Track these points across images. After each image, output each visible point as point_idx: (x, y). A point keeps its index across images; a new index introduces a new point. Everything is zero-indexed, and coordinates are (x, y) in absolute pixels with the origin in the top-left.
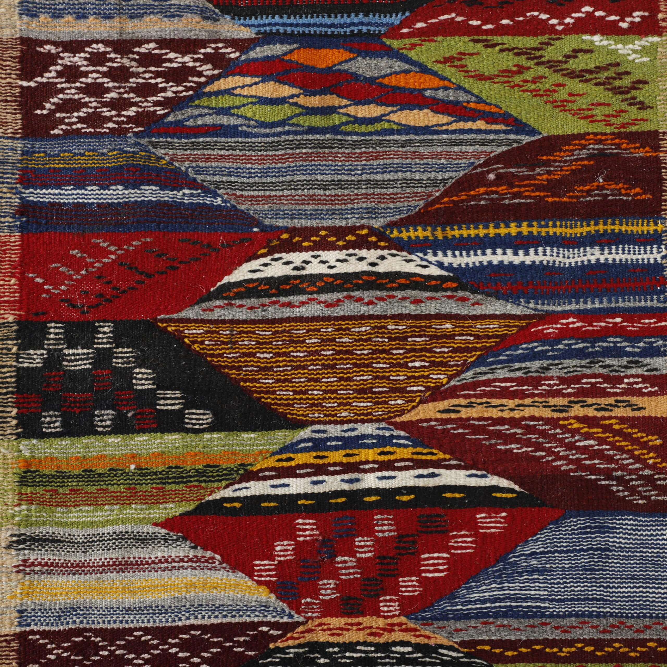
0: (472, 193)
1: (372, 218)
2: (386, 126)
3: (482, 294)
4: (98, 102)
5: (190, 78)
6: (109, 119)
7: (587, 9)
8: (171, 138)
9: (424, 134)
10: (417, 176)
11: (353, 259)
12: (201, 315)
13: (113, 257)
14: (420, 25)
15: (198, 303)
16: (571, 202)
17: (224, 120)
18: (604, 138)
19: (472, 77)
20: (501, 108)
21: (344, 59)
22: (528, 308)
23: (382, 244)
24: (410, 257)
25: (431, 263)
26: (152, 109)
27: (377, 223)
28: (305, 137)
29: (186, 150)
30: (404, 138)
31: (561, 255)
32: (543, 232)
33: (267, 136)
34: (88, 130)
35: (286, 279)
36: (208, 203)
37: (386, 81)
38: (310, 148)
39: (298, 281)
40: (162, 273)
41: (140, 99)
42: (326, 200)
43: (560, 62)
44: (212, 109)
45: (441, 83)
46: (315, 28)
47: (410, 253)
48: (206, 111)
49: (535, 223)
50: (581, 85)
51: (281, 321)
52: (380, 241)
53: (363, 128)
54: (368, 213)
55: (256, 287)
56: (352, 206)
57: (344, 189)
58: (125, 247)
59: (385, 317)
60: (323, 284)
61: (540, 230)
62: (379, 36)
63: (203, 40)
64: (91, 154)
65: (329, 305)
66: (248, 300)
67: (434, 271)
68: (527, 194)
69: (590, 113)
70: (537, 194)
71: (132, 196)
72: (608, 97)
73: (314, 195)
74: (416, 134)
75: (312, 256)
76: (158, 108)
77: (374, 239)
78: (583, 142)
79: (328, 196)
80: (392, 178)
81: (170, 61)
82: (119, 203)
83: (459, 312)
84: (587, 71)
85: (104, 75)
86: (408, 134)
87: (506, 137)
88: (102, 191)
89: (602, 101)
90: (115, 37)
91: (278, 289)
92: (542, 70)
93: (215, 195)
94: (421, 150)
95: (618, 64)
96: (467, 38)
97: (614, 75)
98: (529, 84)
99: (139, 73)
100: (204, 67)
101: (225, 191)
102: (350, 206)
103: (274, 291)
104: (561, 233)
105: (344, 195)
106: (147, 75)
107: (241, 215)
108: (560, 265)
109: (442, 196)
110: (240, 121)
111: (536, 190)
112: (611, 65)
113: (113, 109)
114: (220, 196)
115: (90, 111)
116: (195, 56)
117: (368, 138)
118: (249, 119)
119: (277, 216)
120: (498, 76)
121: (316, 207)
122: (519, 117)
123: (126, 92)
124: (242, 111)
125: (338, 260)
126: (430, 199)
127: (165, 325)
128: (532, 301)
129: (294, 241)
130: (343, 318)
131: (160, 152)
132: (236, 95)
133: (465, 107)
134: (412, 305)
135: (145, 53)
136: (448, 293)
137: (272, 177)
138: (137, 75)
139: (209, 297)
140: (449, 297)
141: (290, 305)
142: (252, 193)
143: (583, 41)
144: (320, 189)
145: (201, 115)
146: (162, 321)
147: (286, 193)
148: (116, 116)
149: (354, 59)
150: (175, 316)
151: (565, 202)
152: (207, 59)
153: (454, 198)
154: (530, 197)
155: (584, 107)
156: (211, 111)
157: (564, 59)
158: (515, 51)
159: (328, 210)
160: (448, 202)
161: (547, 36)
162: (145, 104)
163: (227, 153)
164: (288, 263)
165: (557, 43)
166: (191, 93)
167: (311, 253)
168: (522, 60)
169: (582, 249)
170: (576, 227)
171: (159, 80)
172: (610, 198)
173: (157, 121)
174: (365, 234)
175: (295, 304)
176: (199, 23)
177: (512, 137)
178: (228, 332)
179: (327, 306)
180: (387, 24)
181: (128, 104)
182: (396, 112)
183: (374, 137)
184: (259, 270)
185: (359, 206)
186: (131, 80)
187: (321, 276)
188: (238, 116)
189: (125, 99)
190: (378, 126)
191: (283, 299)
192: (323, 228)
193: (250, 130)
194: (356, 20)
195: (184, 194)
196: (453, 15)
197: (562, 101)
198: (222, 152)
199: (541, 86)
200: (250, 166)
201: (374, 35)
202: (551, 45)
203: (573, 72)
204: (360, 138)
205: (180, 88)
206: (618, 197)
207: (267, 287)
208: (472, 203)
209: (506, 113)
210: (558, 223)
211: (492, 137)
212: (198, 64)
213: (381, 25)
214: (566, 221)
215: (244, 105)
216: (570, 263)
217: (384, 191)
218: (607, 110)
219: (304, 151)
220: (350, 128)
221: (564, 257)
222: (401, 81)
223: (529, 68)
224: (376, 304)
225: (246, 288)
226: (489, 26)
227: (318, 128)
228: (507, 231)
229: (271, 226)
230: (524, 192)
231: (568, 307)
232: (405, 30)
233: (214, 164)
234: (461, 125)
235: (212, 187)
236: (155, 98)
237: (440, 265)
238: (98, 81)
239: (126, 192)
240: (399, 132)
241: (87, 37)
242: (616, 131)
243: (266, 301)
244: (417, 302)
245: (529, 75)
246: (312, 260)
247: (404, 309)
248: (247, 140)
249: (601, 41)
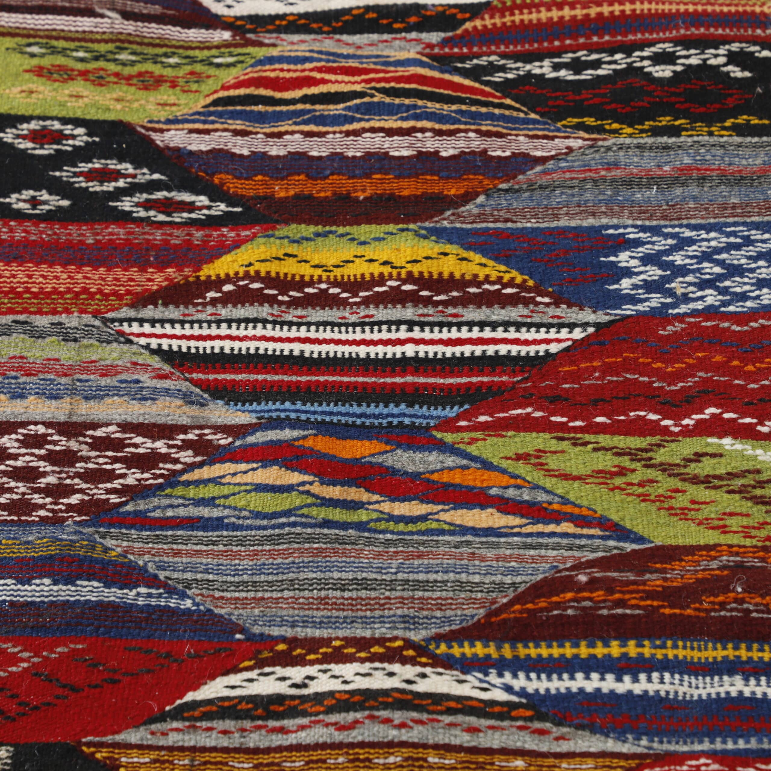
0: (555, 599)
1: (410, 629)
2: (434, 525)
3: (570, 726)
4: (28, 488)
5: (161, 465)
6: (42, 507)
7: (712, 410)
8: (126, 528)
9: (486, 536)
10: (477, 579)
11: (379, 674)
12: (148, 740)
13: (25, 665)
14: (483, 419)
15: (145, 723)
16: (697, 617)
17: (206, 512)
18: (742, 550)
19: (555, 476)
20: (596, 512)
21: (377, 451)
22: (639, 746)
23: (424, 660)
24: (462, 677)
25: (494, 686)
26: (104, 497)
27: (416, 636)
28: (318, 531)
29: (148, 543)
30: (458, 539)
31: (686, 684)
32: (659, 654)
33: (265, 528)
34: (9, 518)
35: (279, 698)
36: (172, 605)
37: (435, 477)
38: (325, 543)
39: (297, 702)
40: (96, 687)
41: (88, 486)
42: (343, 604)
43: (678, 465)
44: (189, 499)
45: (512, 481)
46: (339, 417)
47: (464, 673)
48: (181, 501)
49: (646, 643)
50: (707, 492)
51: (268, 751)
52: (421, 656)
53: (401, 527)
54: (404, 622)
55: (235, 706)
56: (381, 613)
57: (371, 590)
58: (45, 653)
59: (425, 746)
60: (334, 701)
61: (653, 651)
62: (428, 428)
63: (183, 426)
64: (10, 542)
65: (341, 728)
66: (221, 722)
67: (500, 695)
68: (633, 602)
69: (721, 523)
70: (649, 602)
71: (63, 594)
72: (746, 506)
73: (327, 597)
74: (476, 535)
75: (320, 671)
76: (112, 496)
77: (411, 653)
78: (713, 553)
79: (347, 599)
80: (439, 579)
81: (136, 446)
82: (43, 602)
83: (535, 748)
84: (715, 477)
85: (41, 458)
86: (464, 535)
87: (603, 542)
88: (19, 586)
89: (738, 510)
90: (62, 418)
91: (266, 709)
92: (651, 473)
93: (183, 596)
94: (483, 552)
95: (758, 472)
96: (548, 436)
97: (752, 483)
98: (635, 488)
99: (89, 458)
100: (182, 454)
101: (198, 592)
102: (377, 613)
103: (260, 711)
104: (685, 657)
105: (370, 598)
106: (101, 460)
107: (219, 621)
108: (684, 697)
109: (511, 603)
110: (226, 512)
111: (647, 598)
112: (749, 471)
113: (47, 496)
114: (189, 597)
115: (15, 497)
116: (171, 442)
117: (406, 537)
118: (240, 510)
119: (271, 623)
120: (591, 476)
121: (329, 614)
122: (621, 523)
123: (69, 477)
124: (231, 501)
125: (357, 674)
126: (493, 607)
127: (92, 749)
128: (644, 738)
129: (294, 653)
130: (362, 745)
131: (109, 543)
132: (224, 484)
133: (546, 509)
134: (464, 734)
135: (101, 437)
136: (520, 723)
137: (268, 574)
138: (87, 460)
139: (163, 717)
140: (520, 728)
141: (282, 730)
142: (237, 595)
143: (708, 445)
144: (336, 590)
145: (171, 506)
146: (89, 744)
147: (286, 594)
148: (51, 504)
149: (391, 451)
150: (109, 739)
151: (689, 616)
152: (187, 445)
153: (530, 606)
154: (638, 607)
155: (713, 516)
156: (187, 502)
157: (682, 463)
158: (615, 450)
159: (346, 617)
160: (521, 612)
161: (659, 437)
162: (95, 491)
163: (204, 548)
164: (283, 679)
165: (673, 445)
166: (161, 481)
167: (318, 667)
168: (625, 462)
169: (716, 678)
170: (706, 649)
171: (117, 466)
172: (754, 615)
173: (110, 510)
174: (399, 647)
175: (291, 729)
176: (180, 407)
177: (612, 543)
178: (186, 762)
179: (336, 729)
180: (439, 417)
181: (71, 491)
182: (448, 510)
183: (415, 537)
184: (240, 687)
185: (392, 612)
186: (77, 465)
187: (331, 694)
188: (225, 507)
189: (67, 485)
190: (422, 526)
191: (272, 724)
192: (337, 638)
193: (241, 522)
194: (396, 411)
195: (138, 594)
196: (529, 410)
197: (682, 509)
198: (198, 547)
199: (651, 490)
200: (237, 562)
201: (420, 427)
202: (664, 447)
203: (696, 477)
204: (395, 537)
205: (146, 475)
206: (765, 616)
207: (250, 706)
208: (555, 612)
209: (602, 517)
210: (680, 643)
211: (583, 542)
212: (173, 450)
213: (431, 417)
214: (692, 641)
215: (234, 494)
216: (700, 696)
217: (427, 594)
218: (745, 521)
219: (316, 546)
220: (382, 525)
221: (690, 686)
222: (457, 478)
223: (634, 470)
224: (411, 728)
225: (219, 707)
226: (578, 423)
227: (337, 522)
228: (606, 651)
229: (262, 635)
230: (629, 599)
231: (697, 747)
232: (463, 423)
233: (185, 560)
234: (540, 528)
235: (180, 587)
236: (109, 485)
237: (508, 689)
238: (31, 464)
239: (55, 588)
240: (451, 533)
241: (23, 418)
242: (760, 544)
243: (248, 724)
244: (473, 730)
245: (635, 478)
246: (320, 675)
247: (452, 738)
248: (235, 533)
249: (732, 445)
